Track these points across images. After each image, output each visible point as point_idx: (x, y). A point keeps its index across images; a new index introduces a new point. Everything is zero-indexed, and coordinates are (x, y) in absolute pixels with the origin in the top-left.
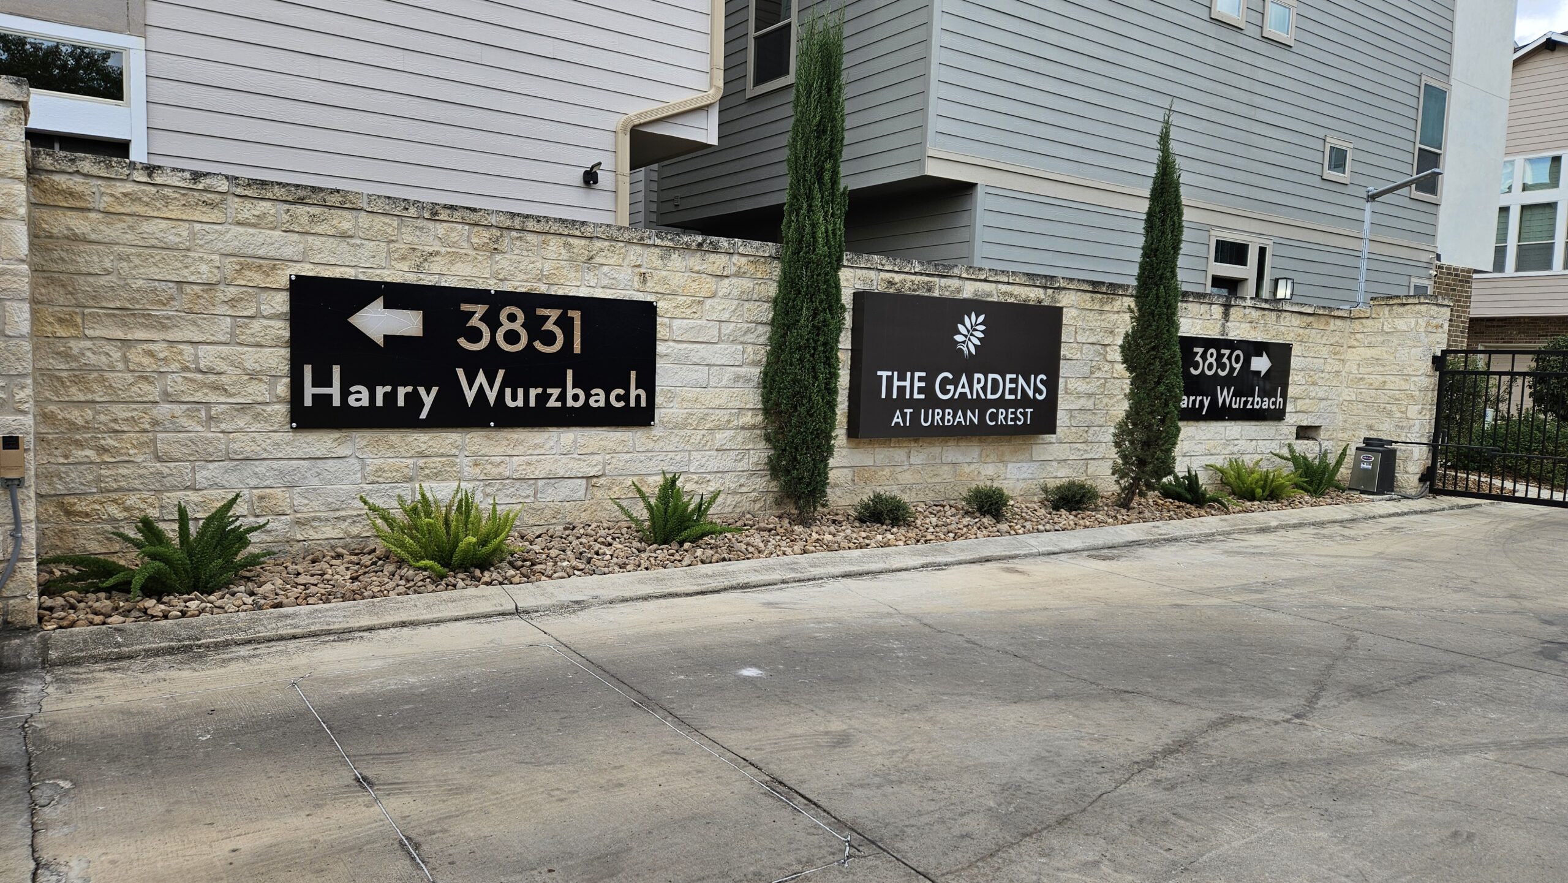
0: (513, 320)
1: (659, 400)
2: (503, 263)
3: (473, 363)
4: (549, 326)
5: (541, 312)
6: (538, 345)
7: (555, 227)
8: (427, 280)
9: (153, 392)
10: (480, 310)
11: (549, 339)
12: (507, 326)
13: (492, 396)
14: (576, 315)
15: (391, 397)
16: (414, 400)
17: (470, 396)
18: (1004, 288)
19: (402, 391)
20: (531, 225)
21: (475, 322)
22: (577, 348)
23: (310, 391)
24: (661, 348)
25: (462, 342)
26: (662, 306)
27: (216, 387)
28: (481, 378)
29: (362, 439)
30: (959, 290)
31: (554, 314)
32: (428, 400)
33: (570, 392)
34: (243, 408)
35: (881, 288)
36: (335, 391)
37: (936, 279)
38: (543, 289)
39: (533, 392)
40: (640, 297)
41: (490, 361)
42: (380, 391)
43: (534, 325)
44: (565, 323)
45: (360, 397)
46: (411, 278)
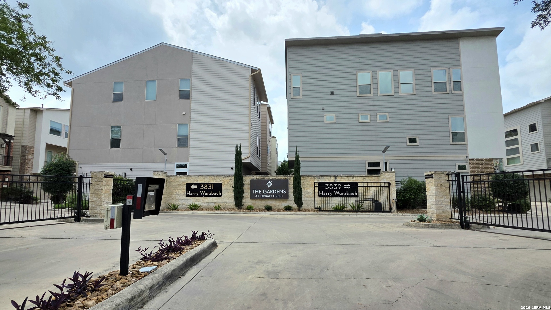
0: (206, 186)
1: (222, 194)
2: (205, 180)
3: (202, 190)
4: (210, 186)
5: (209, 185)
6: (208, 188)
7: (210, 176)
8: (198, 183)
9: (176, 194)
10: (203, 185)
11: (210, 188)
12: (205, 186)
13: (204, 194)
14: (213, 185)
15: (194, 194)
16: (196, 194)
17: (201, 194)
18: (278, 177)
19: (195, 193)
20: (208, 176)
21: (202, 186)
22: (213, 189)
23: (187, 193)
24: (223, 188)
25: (201, 188)
26: (223, 184)
27: (180, 193)
28: (203, 192)
29: (192, 198)
30: (269, 178)
31: (210, 185)
32: (197, 194)
33: (212, 193)
34: (182, 195)
35: (255, 179)
36: (189, 193)
37: (265, 177)
38: (209, 183)
39: (208, 193)
40: (220, 183)
41: (204, 190)
42: (193, 193)
43: (208, 186)
44: (211, 186)
45: (191, 194)
46: (196, 183)
